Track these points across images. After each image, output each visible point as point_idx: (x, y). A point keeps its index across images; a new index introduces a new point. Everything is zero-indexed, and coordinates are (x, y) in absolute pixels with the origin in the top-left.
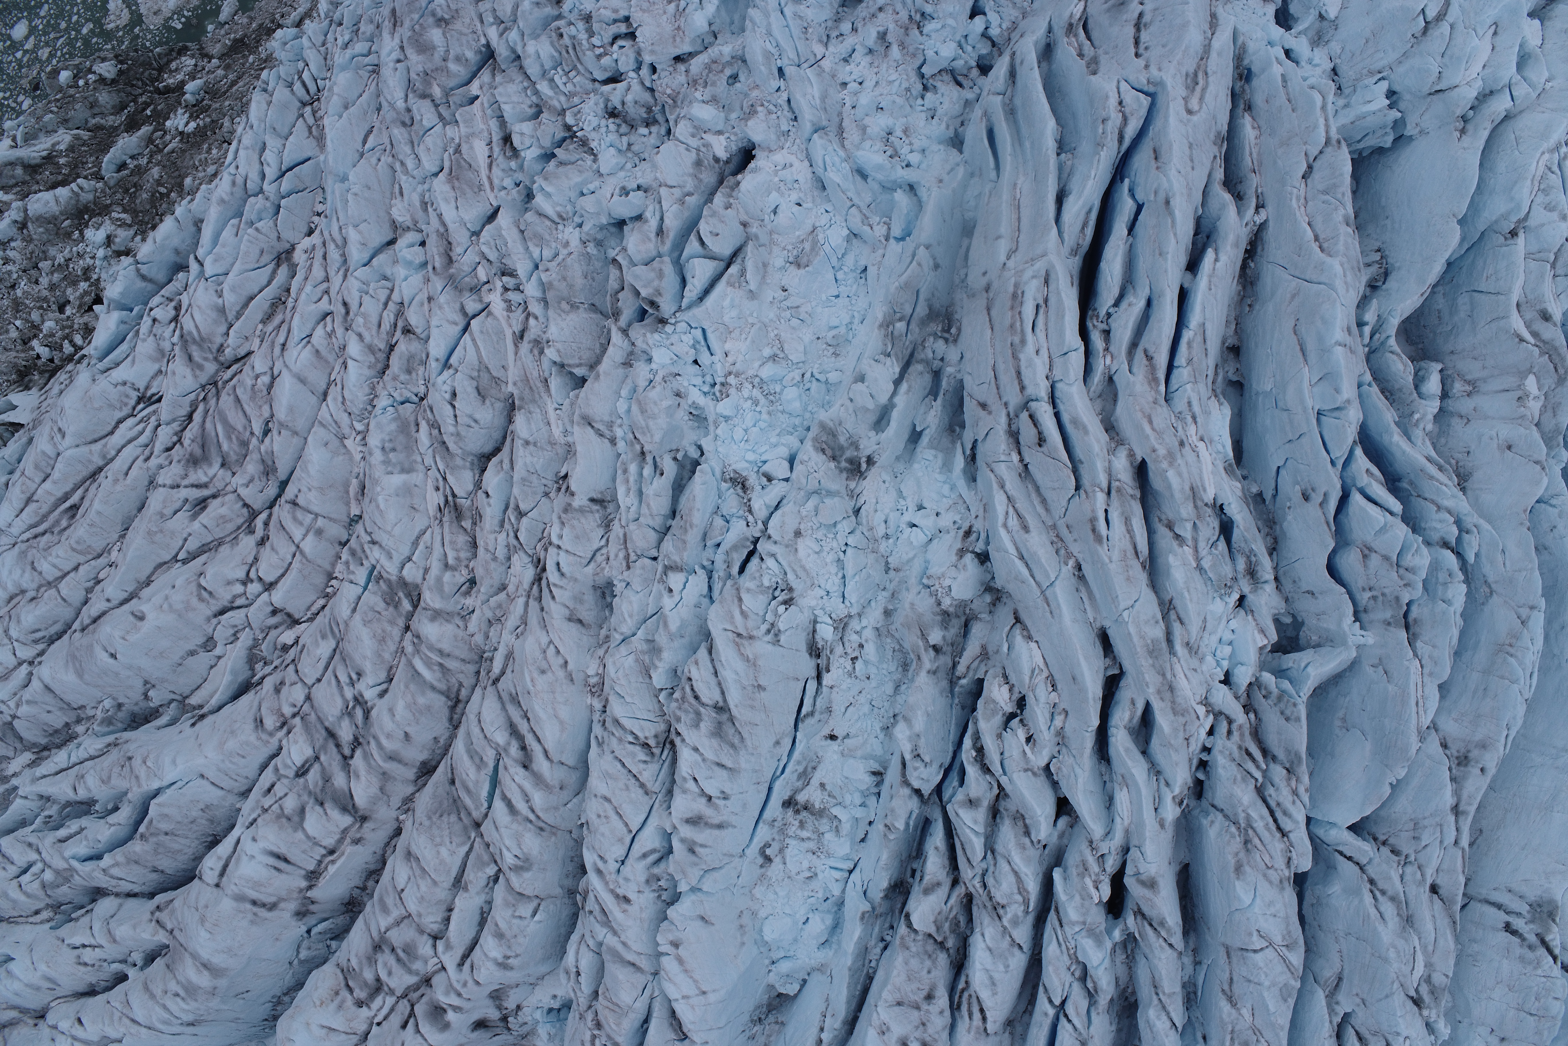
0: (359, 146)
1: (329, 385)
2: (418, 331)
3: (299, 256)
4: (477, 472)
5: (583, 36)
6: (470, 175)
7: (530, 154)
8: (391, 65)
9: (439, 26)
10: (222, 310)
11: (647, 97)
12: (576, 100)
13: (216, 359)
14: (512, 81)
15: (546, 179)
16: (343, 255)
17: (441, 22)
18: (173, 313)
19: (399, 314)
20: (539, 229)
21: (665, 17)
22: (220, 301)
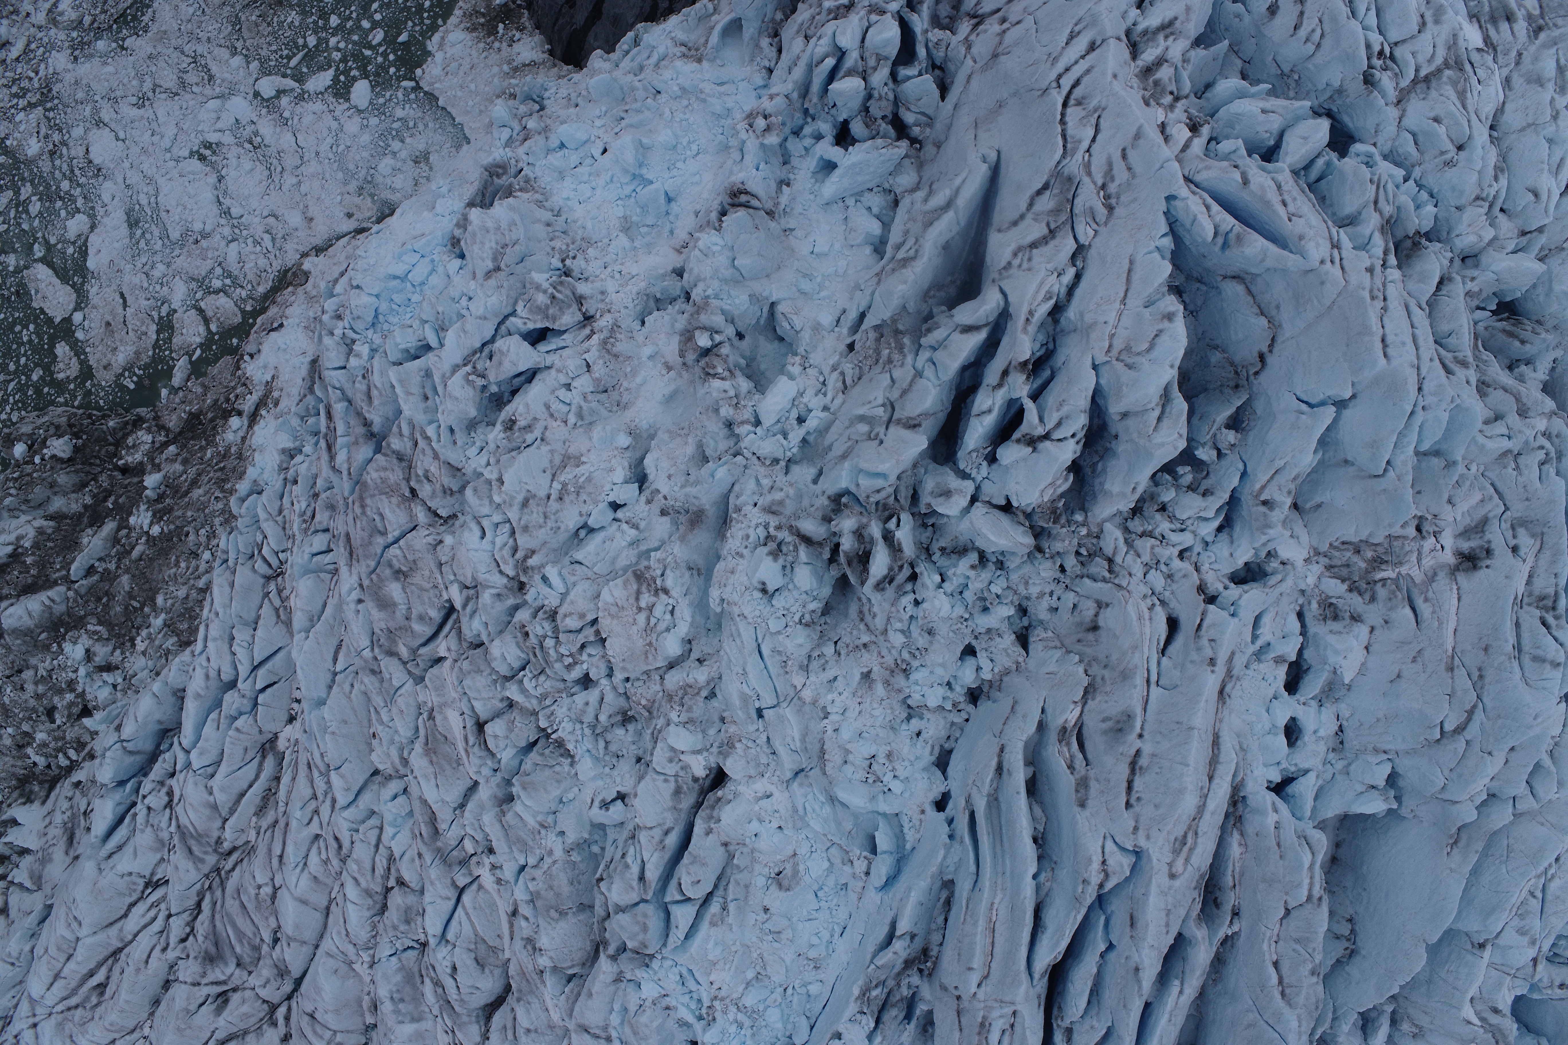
0: (329, 664)
1: (330, 902)
2: (412, 885)
3: (281, 744)
4: (482, 1023)
5: (549, 643)
6: (447, 748)
7: (506, 756)
8: (353, 606)
9: (397, 579)
10: (215, 807)
11: (622, 702)
12: (548, 702)
13: (215, 851)
14: (479, 671)
15: (524, 788)
16: (328, 782)
17: (399, 574)
18: (166, 799)
19: (391, 859)
20: (522, 834)
21: (635, 628)
22: (211, 799)
